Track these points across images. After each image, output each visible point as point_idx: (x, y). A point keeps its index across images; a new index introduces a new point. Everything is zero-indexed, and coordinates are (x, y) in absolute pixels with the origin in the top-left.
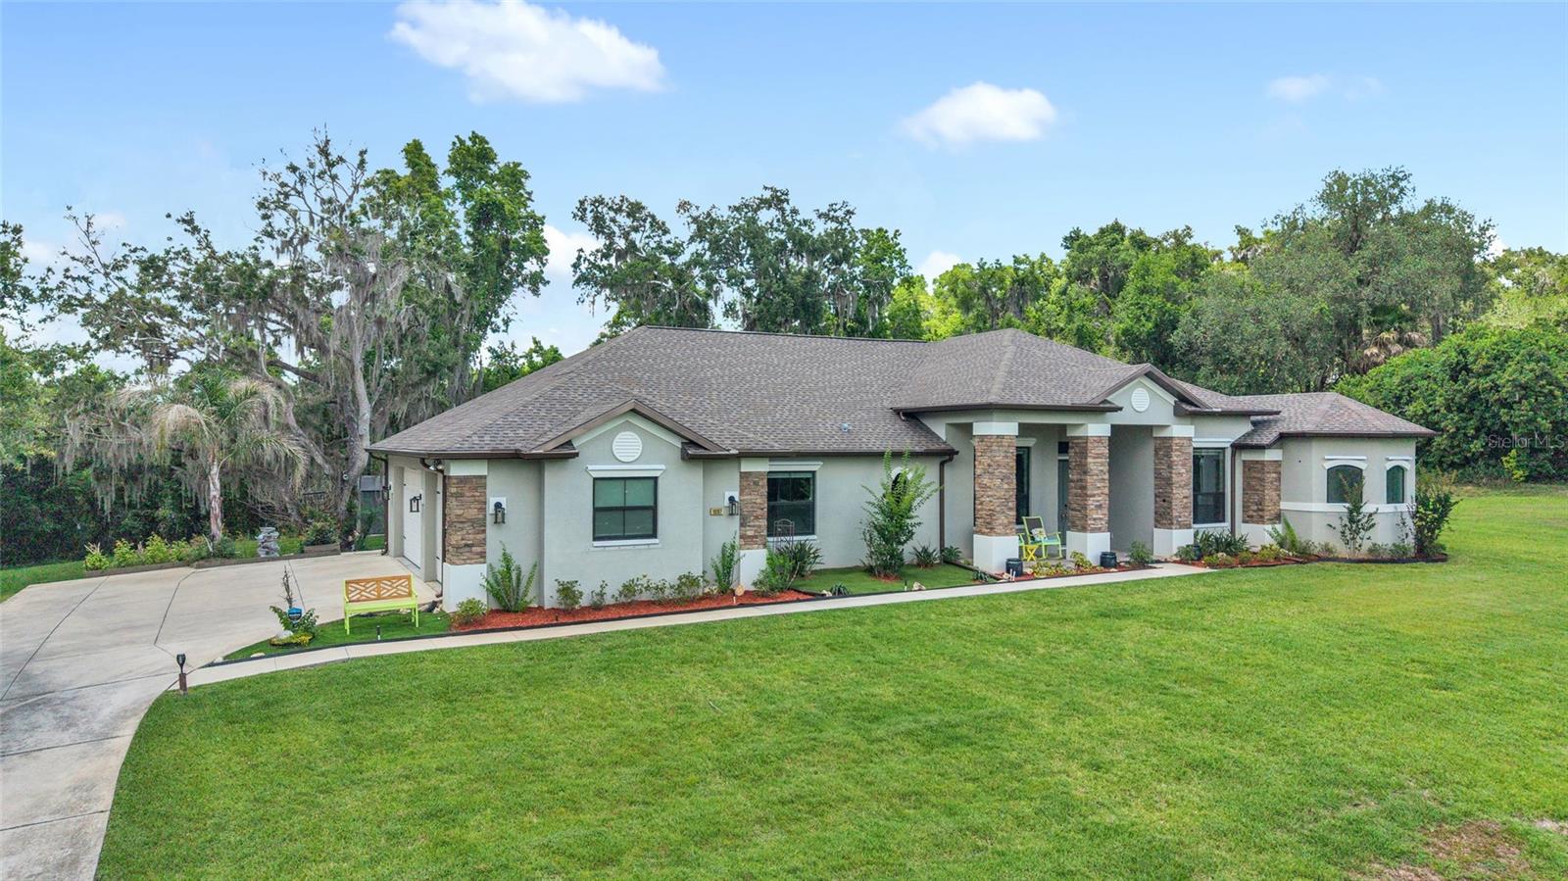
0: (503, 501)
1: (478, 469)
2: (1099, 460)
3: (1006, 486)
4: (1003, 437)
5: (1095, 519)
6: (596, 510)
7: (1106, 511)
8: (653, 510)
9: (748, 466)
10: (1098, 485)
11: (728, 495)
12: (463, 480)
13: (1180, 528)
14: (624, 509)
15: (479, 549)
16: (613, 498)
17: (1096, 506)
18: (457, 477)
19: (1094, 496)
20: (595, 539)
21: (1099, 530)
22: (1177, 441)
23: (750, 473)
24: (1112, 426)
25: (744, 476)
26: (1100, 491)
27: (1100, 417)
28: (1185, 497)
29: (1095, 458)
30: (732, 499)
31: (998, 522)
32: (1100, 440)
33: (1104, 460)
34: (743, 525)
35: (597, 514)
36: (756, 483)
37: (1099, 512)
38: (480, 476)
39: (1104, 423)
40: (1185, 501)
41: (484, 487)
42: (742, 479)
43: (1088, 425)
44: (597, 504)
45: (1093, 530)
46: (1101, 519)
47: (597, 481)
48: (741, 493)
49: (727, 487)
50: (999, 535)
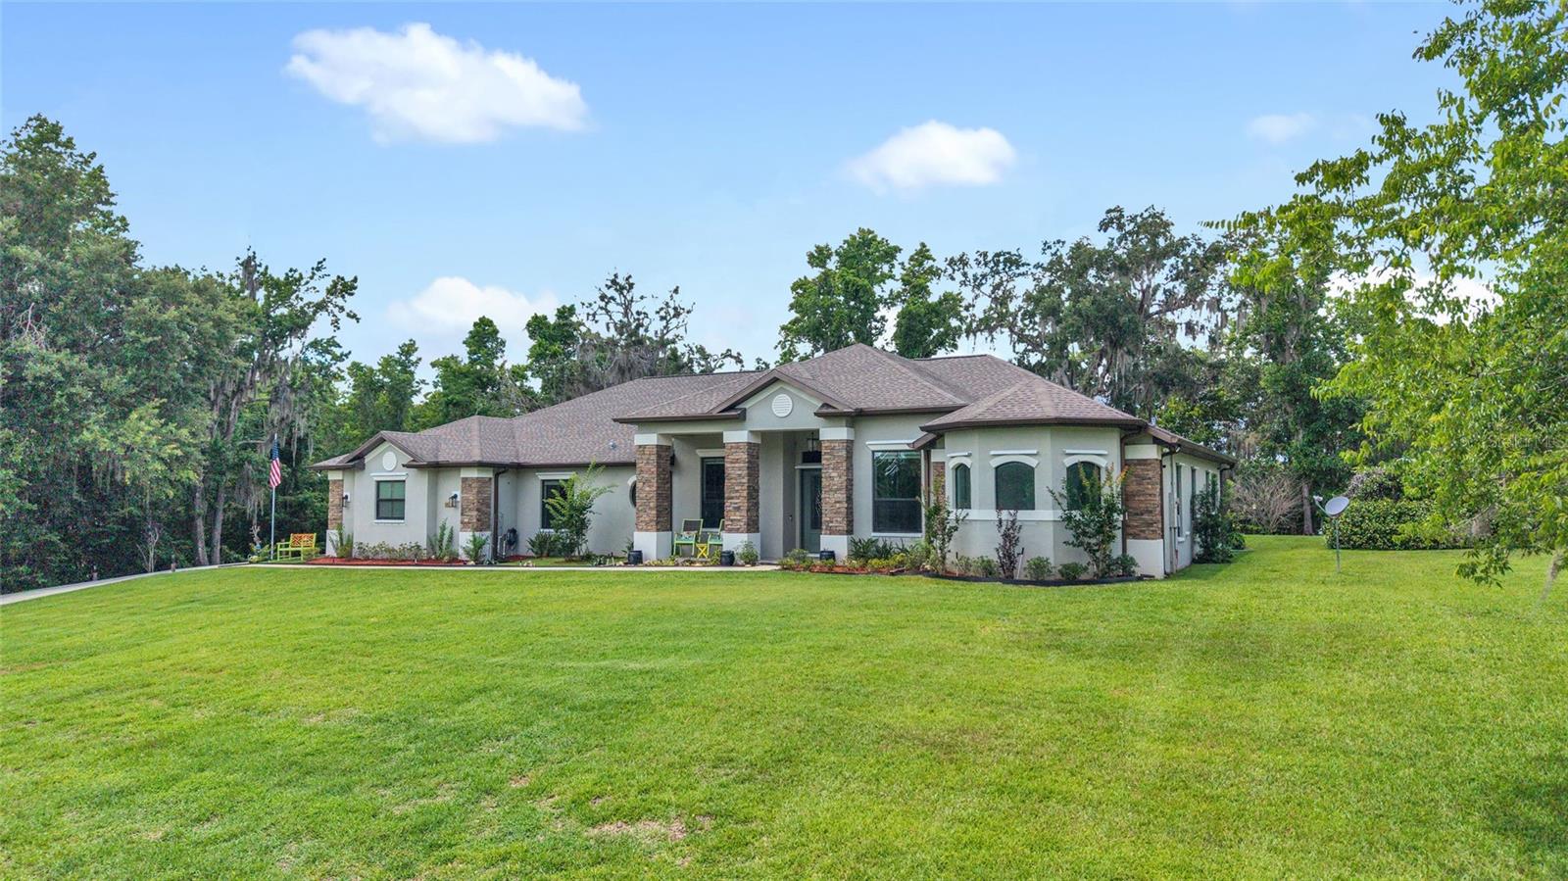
0: (348, 494)
1: (337, 476)
2: (737, 465)
3: (647, 489)
4: (645, 446)
5: (732, 521)
6: (379, 501)
7: (744, 513)
8: (403, 500)
9: (466, 473)
10: (737, 488)
11: (453, 493)
12: (335, 482)
13: (830, 534)
14: (391, 500)
15: (339, 522)
16: (384, 493)
17: (735, 508)
18: (330, 480)
19: (732, 498)
20: (377, 518)
21: (737, 531)
22: (826, 445)
23: (466, 478)
24: (752, 432)
25: (465, 480)
26: (738, 494)
27: (738, 423)
28: (838, 502)
29: (732, 463)
30: (455, 496)
31: (641, 519)
32: (737, 446)
33: (742, 465)
34: (462, 514)
35: (381, 504)
36: (470, 485)
37: (737, 513)
38: (339, 480)
39: (742, 430)
40: (838, 505)
41: (342, 486)
42: (463, 482)
43: (725, 433)
44: (381, 497)
45: (730, 531)
46: (739, 520)
47: (378, 482)
48: (462, 492)
49: (452, 486)
50: (641, 530)
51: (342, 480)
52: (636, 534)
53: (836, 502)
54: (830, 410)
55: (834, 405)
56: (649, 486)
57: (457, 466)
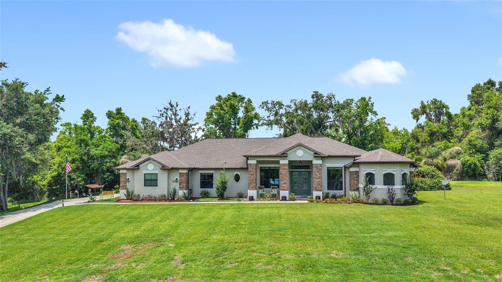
0: (129, 178)
1: (125, 171)
2: (284, 170)
3: (252, 177)
4: (251, 164)
5: (283, 187)
6: (145, 180)
7: (287, 185)
8: (157, 180)
9: (181, 171)
10: (284, 177)
11: (176, 178)
12: (123, 173)
13: (316, 191)
14: (151, 180)
15: (125, 187)
16: (148, 177)
17: (284, 183)
18: (121, 173)
19: (283, 180)
20: (145, 186)
21: (285, 190)
22: (315, 165)
23: (181, 173)
24: (289, 161)
25: (180, 173)
26: (285, 179)
27: (285, 158)
28: (319, 182)
29: (283, 170)
30: (177, 179)
31: (250, 186)
32: (285, 165)
33: (286, 170)
34: (180, 185)
35: (146, 181)
36: (183, 175)
37: (285, 185)
38: (125, 173)
39: (286, 160)
40: (319, 183)
41: (126, 175)
42: (180, 174)
43: (280, 161)
44: (146, 179)
45: (282, 190)
46: (285, 187)
47: (145, 174)
48: (180, 178)
49: (176, 176)
50: (251, 190)
51: (126, 173)
52: (249, 191)
53: (318, 182)
54: (318, 155)
55: (320, 154)
56: (253, 176)
57: (178, 169)
